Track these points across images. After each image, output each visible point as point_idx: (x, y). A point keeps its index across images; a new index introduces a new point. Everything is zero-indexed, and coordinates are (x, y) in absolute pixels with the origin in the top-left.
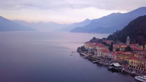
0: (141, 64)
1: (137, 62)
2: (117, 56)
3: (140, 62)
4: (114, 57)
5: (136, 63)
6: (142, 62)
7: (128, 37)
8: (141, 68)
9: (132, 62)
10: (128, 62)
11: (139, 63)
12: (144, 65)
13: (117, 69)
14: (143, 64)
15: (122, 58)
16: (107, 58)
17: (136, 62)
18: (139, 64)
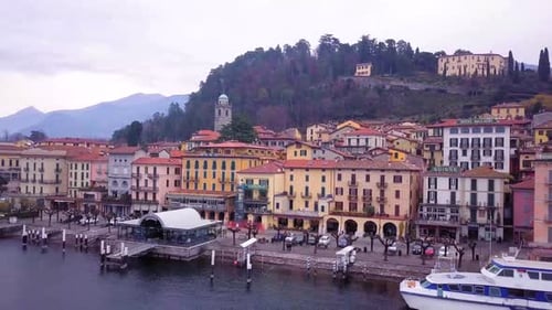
0: (353, 192)
1: (327, 185)
2: (178, 171)
3: (347, 177)
4: (155, 177)
5: (315, 190)
6: (361, 177)
7: (223, 96)
8: (361, 222)
9: (289, 195)
10: (264, 194)
11: (339, 191)
12: (376, 194)
13: (189, 251)
14: (367, 193)
15: (210, 181)
16: (98, 196)
17: (315, 182)
18: (338, 198)
